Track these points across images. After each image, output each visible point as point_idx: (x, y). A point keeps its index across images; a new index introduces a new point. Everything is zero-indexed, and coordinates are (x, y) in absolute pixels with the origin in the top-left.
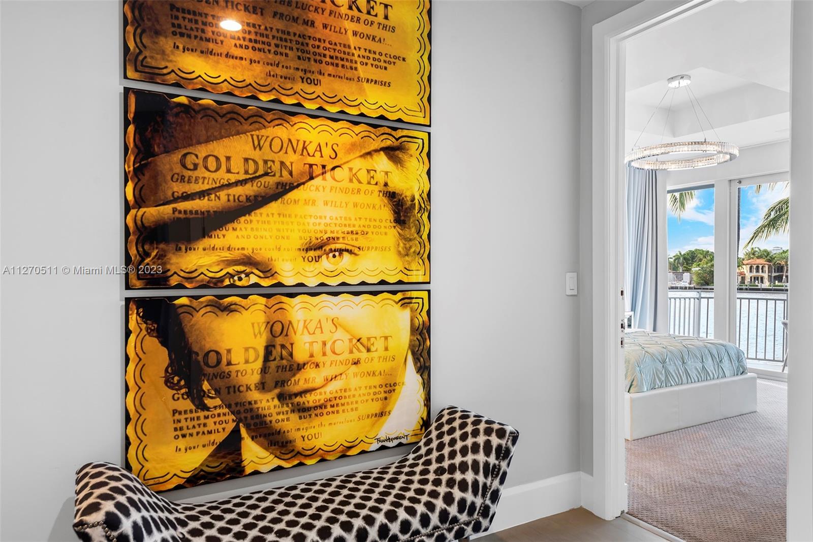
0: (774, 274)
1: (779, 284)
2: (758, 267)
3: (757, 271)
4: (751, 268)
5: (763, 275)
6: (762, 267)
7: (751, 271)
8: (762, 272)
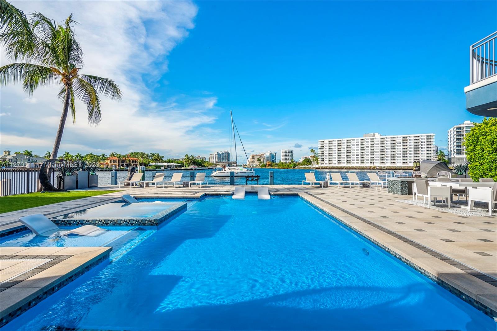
0: (121, 164)
1: (123, 168)
2: (114, 160)
3: (114, 162)
4: (111, 161)
5: (116, 164)
6: (116, 160)
7: (111, 162)
8: (116, 163)
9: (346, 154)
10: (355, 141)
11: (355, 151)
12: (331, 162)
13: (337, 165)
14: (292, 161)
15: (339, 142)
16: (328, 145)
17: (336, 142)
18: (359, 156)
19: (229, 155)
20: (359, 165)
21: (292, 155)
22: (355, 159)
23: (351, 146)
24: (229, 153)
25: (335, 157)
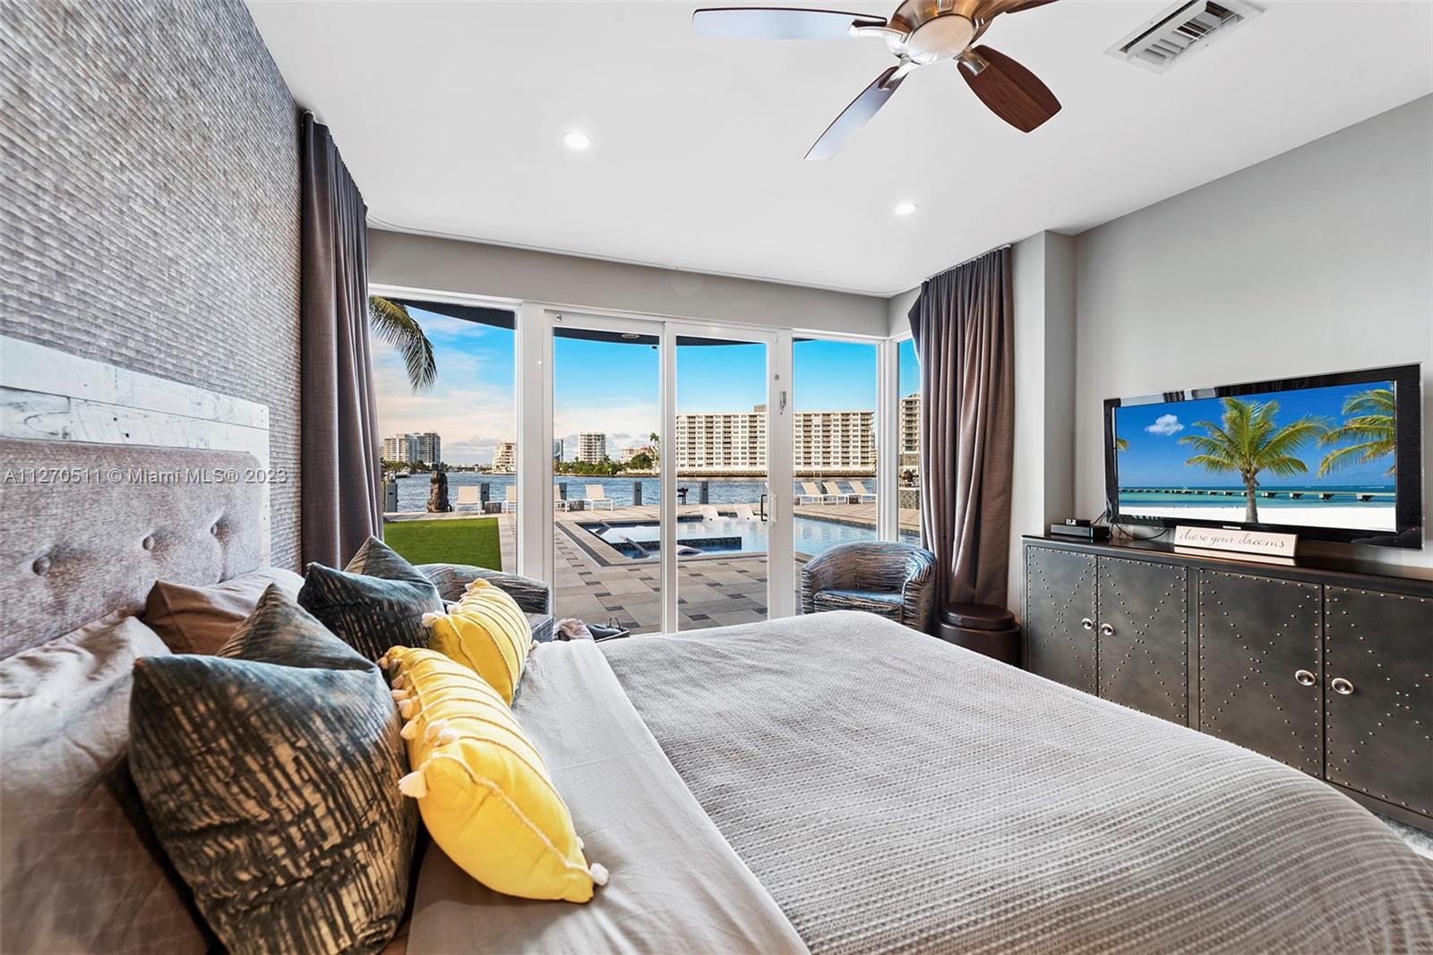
9: (721, 446)
10: (740, 419)
11: (740, 440)
12: (692, 462)
13: (705, 469)
14: (606, 459)
15: (710, 420)
16: (686, 425)
17: (703, 420)
18: (747, 450)
19: (439, 443)
20: (747, 468)
21: (603, 447)
22: (740, 456)
23: (732, 429)
24: (439, 438)
25: (701, 452)
